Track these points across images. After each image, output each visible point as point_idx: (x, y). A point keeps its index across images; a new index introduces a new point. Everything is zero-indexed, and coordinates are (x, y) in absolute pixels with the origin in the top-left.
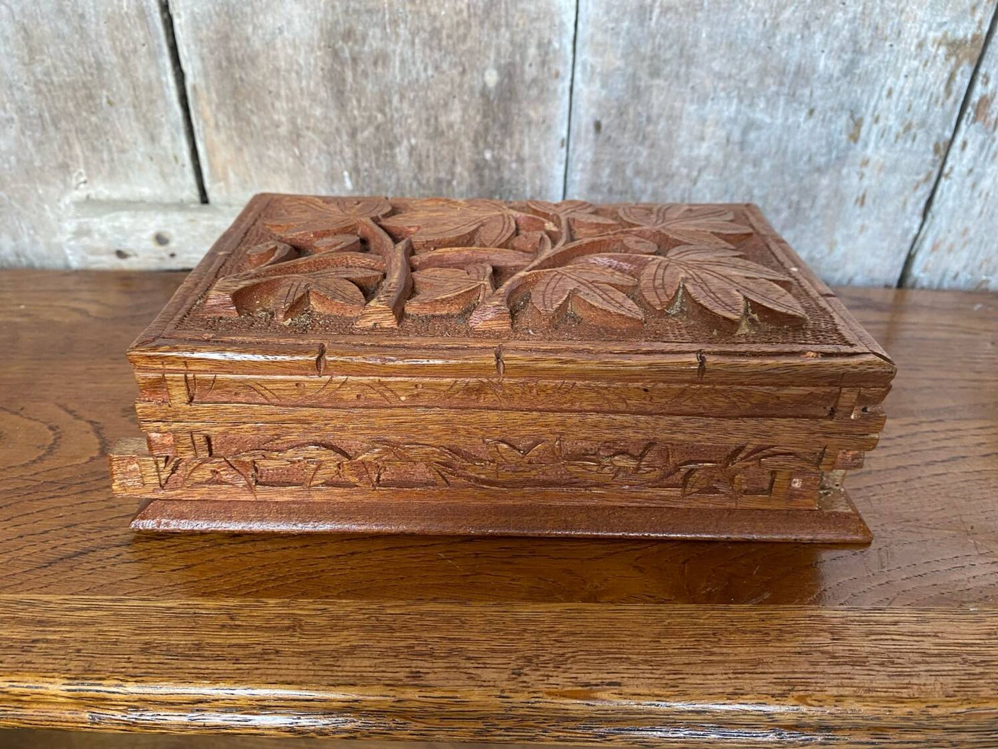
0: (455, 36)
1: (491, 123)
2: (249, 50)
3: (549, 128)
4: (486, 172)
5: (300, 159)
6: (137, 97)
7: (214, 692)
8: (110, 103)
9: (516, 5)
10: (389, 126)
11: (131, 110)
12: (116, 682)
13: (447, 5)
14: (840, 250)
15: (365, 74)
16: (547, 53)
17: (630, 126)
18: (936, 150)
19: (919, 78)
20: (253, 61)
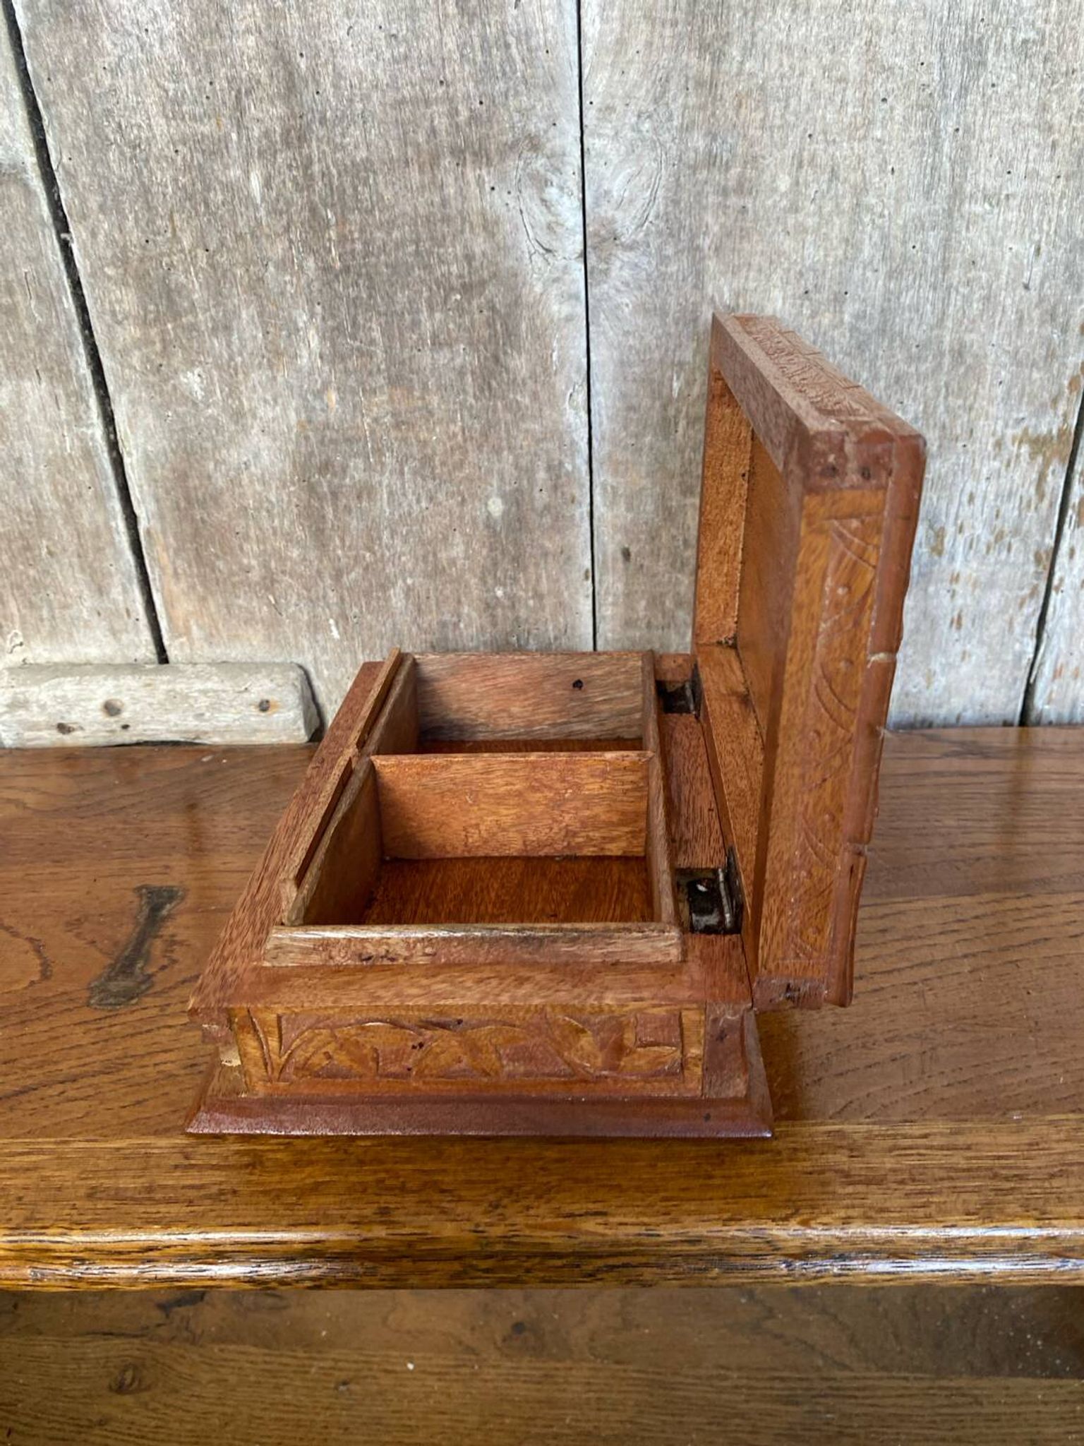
0: (450, 462)
1: (499, 557)
2: (210, 488)
3: (569, 558)
4: (499, 611)
5: (276, 606)
6: (82, 546)
7: (166, 1238)
8: (50, 553)
9: (518, 426)
10: (380, 565)
11: (75, 560)
12: (60, 1230)
13: (437, 430)
14: (941, 681)
15: (348, 509)
16: (558, 477)
17: (664, 552)
18: (1038, 560)
19: (1002, 480)
20: (216, 499)
